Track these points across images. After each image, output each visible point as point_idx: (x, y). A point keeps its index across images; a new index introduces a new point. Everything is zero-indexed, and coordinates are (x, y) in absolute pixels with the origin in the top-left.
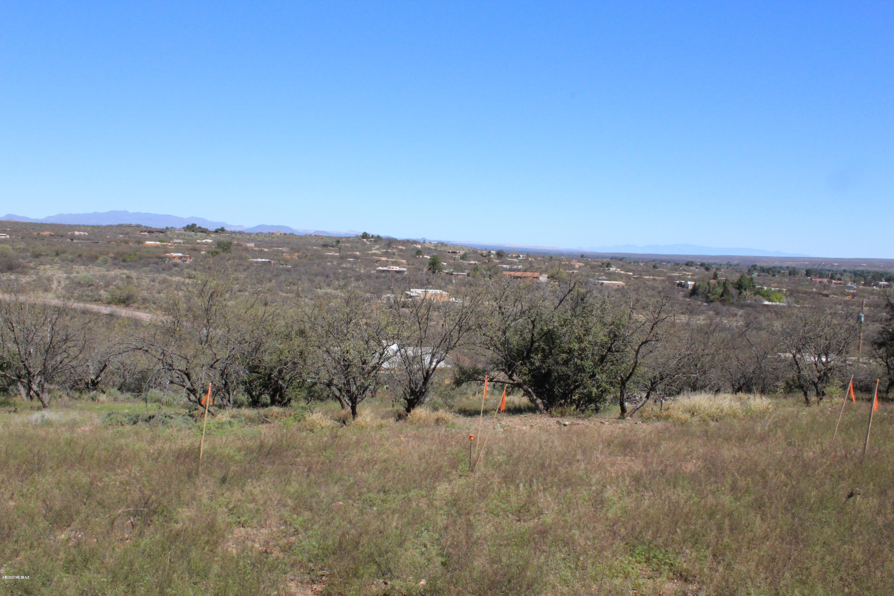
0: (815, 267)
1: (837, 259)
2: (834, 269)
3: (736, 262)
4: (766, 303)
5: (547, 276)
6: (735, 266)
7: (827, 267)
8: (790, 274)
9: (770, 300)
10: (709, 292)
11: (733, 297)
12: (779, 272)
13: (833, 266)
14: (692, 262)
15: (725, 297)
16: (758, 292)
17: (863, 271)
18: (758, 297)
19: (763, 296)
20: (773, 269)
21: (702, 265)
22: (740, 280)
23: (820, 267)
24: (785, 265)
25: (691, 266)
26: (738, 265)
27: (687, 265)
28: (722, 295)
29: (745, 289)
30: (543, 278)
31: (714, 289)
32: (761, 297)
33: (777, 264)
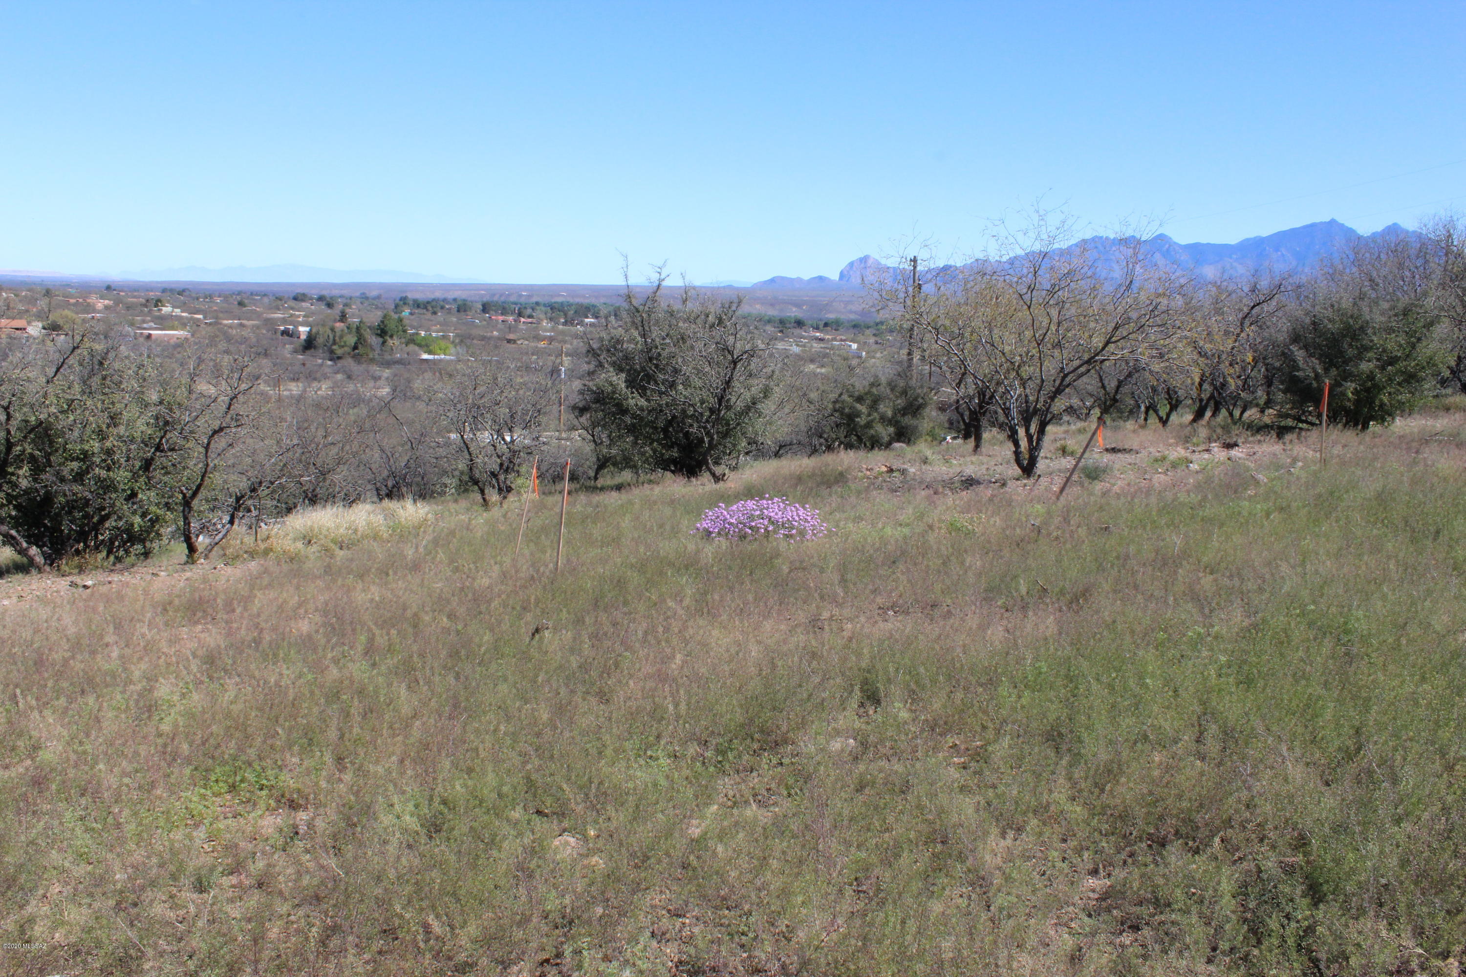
0: (496, 299)
1: (526, 286)
2: (523, 300)
3: (374, 293)
4: (425, 356)
5: (40, 325)
6: (374, 299)
7: (513, 299)
8: (458, 311)
9: (430, 353)
10: (334, 343)
11: (373, 350)
12: (442, 308)
13: (521, 296)
14: (304, 295)
15: (361, 350)
16: (412, 340)
17: (562, 303)
18: (412, 347)
19: (420, 345)
20: (434, 304)
21: (321, 299)
22: (382, 322)
23: (503, 299)
24: (451, 296)
25: (303, 301)
26: (379, 297)
27: (295, 299)
28: (355, 348)
29: (391, 336)
30: (35, 329)
31: (341, 337)
32: (416, 348)
33: (438, 295)
